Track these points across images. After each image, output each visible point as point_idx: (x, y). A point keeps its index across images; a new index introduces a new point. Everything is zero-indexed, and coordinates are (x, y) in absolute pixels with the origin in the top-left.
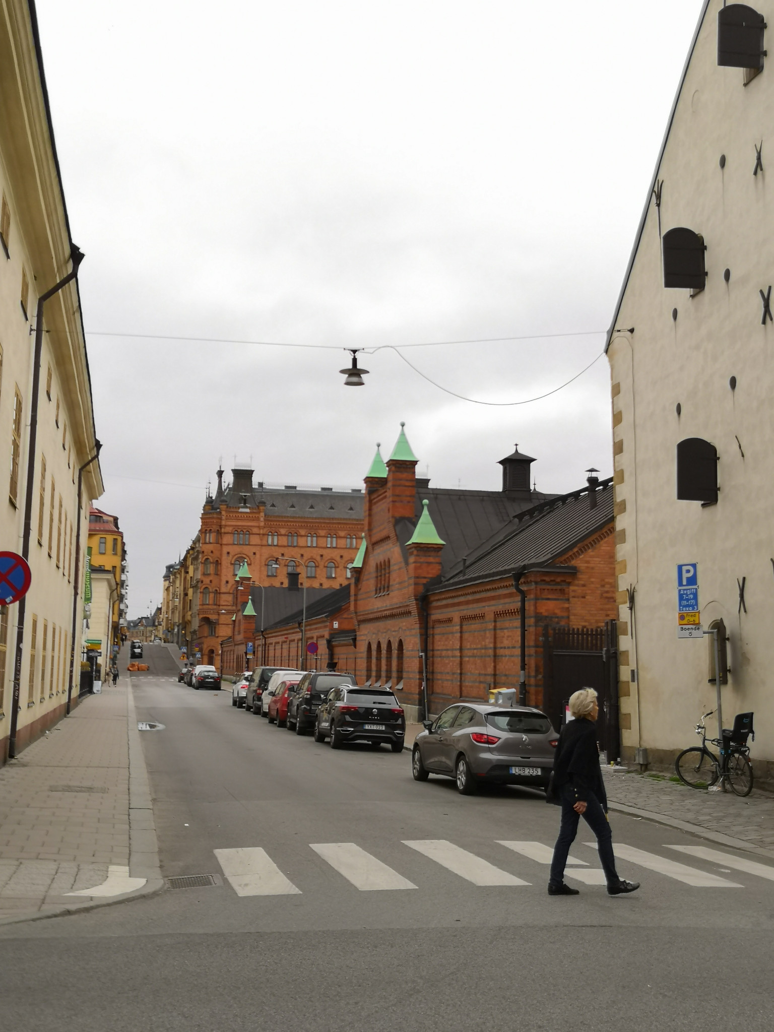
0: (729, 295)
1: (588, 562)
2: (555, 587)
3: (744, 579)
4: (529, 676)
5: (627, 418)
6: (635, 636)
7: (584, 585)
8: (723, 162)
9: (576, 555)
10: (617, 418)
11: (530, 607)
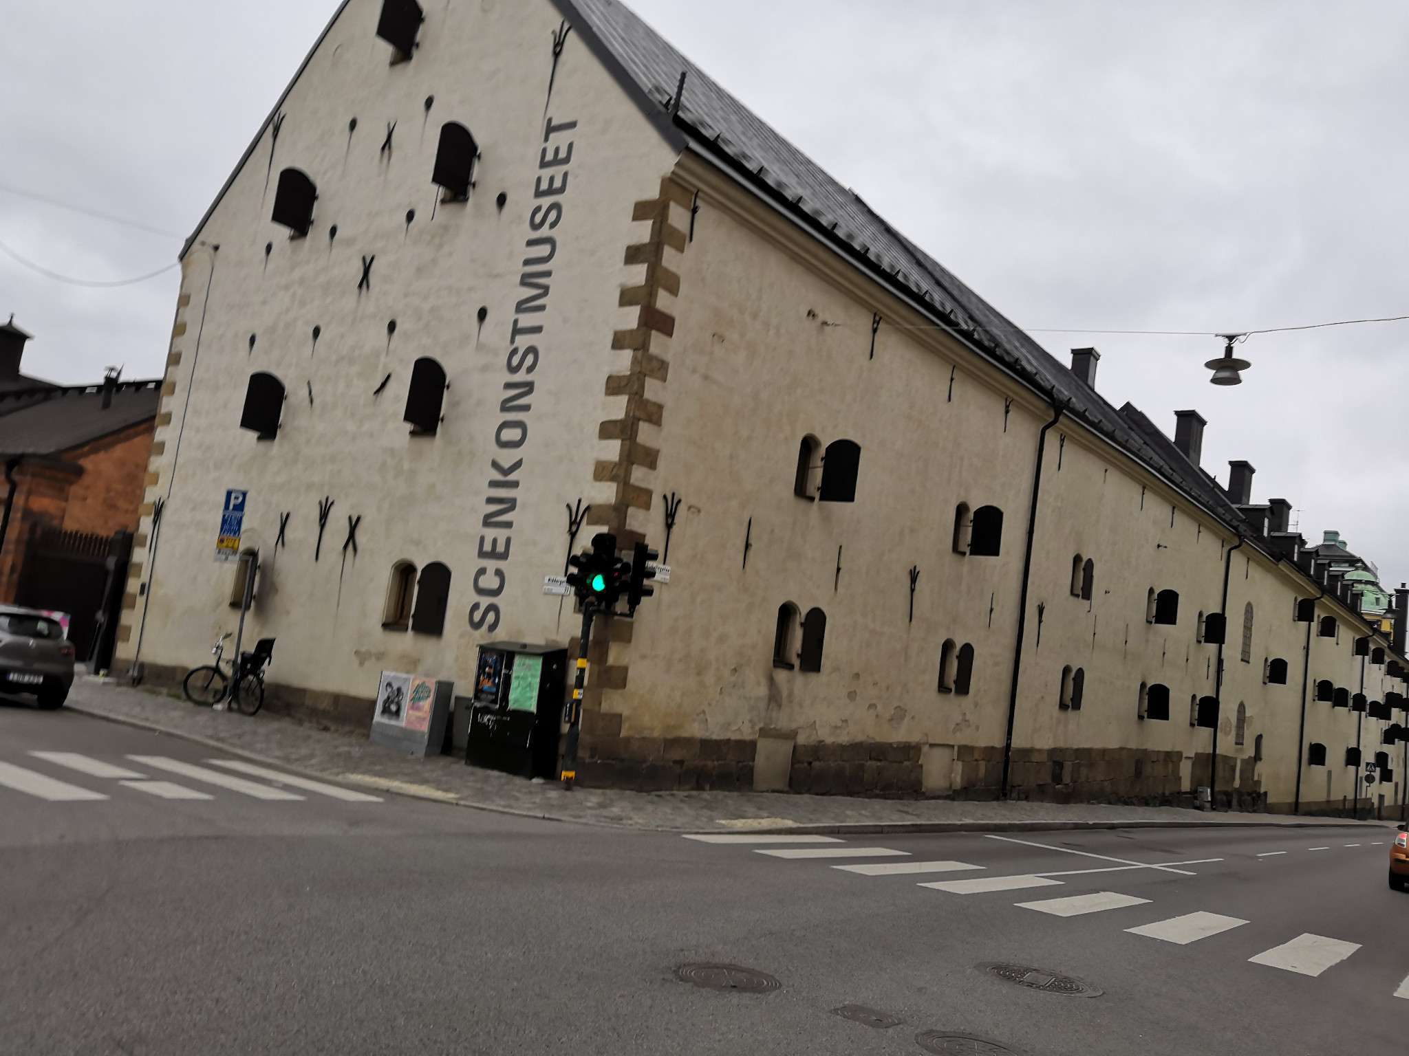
0: (331, 250)
1: (97, 464)
2: (54, 483)
3: (288, 515)
5: (191, 332)
6: (154, 549)
7: (88, 487)
8: (353, 125)
9: (85, 455)
10: (179, 329)
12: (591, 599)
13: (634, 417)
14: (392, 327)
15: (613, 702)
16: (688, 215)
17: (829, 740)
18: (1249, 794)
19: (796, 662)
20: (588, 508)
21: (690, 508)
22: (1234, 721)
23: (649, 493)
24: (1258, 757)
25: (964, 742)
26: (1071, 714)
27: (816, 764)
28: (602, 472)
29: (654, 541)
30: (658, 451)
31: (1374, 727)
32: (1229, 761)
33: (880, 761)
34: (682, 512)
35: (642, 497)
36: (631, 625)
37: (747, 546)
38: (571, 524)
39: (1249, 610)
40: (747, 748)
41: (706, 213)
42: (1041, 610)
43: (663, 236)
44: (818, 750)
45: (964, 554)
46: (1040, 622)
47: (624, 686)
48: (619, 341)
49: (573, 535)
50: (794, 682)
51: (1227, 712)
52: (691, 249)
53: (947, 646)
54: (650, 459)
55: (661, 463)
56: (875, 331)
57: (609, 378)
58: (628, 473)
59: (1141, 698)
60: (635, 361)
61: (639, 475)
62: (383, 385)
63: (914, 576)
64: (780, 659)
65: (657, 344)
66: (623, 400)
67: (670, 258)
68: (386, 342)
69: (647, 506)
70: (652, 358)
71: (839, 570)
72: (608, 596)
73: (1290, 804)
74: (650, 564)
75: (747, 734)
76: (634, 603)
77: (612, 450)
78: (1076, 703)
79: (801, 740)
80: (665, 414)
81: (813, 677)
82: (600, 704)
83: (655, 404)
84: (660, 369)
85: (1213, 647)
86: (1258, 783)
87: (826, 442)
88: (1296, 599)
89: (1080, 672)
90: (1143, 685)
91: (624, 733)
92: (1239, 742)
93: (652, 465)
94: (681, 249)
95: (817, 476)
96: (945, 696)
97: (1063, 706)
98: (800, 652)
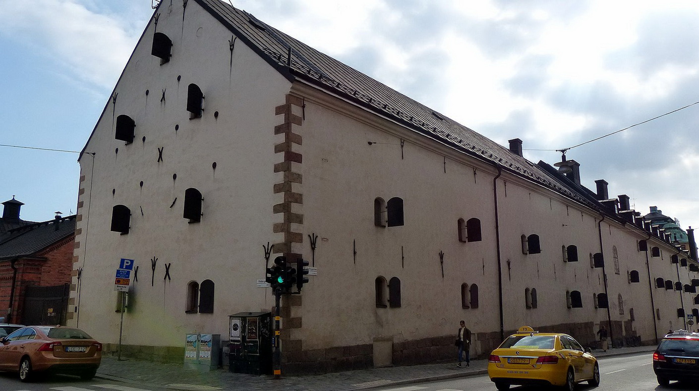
0: (144, 148)
1: (53, 256)
2: (34, 267)
3: (138, 268)
4: (13, 311)
5: (87, 192)
6: (79, 291)
7: (50, 267)
8: (147, 93)
9: (47, 253)
10: (81, 192)
11: (19, 276)
12: (278, 288)
13: (288, 201)
14: (175, 177)
15: (296, 335)
16: (301, 109)
17: (410, 339)
18: (631, 338)
19: (388, 304)
20: (273, 246)
21: (322, 239)
22: (617, 303)
23: (301, 235)
24: (632, 319)
25: (479, 331)
26: (532, 310)
27: (405, 351)
28: (277, 228)
29: (306, 256)
30: (303, 215)
31: (689, 297)
32: (619, 324)
33: (437, 345)
34: (319, 242)
35: (298, 237)
36: (300, 298)
37: (355, 253)
38: (266, 254)
39: (615, 250)
40: (369, 348)
41: (309, 107)
42: (509, 263)
43: (290, 120)
44: (405, 345)
45: (465, 242)
46: (509, 269)
47: (301, 327)
48: (277, 169)
49: (267, 259)
50: (388, 314)
51: (612, 299)
52: (304, 123)
53: (464, 287)
54: (299, 219)
55: (305, 221)
56: (402, 146)
57: (275, 185)
58: (289, 227)
59: (567, 299)
60: (285, 176)
61: (294, 227)
62: (174, 203)
63: (441, 256)
64: (380, 303)
65: (295, 167)
66: (282, 194)
67: (295, 129)
68: (173, 184)
69: (301, 241)
70: (293, 174)
71: (403, 258)
72: (287, 286)
73: (653, 340)
74: (305, 268)
75: (367, 341)
76: (300, 287)
77: (280, 218)
78: (534, 305)
79: (396, 341)
80: (304, 198)
81: (397, 310)
82: (290, 336)
83: (298, 194)
84: (298, 178)
85: (600, 269)
86: (635, 332)
87: (387, 199)
88: (637, 241)
89: (534, 290)
90: (567, 292)
91: (304, 348)
92: (622, 313)
93: (301, 222)
94: (300, 124)
95: (385, 215)
96: (467, 310)
97: (528, 307)
98: (389, 299)
